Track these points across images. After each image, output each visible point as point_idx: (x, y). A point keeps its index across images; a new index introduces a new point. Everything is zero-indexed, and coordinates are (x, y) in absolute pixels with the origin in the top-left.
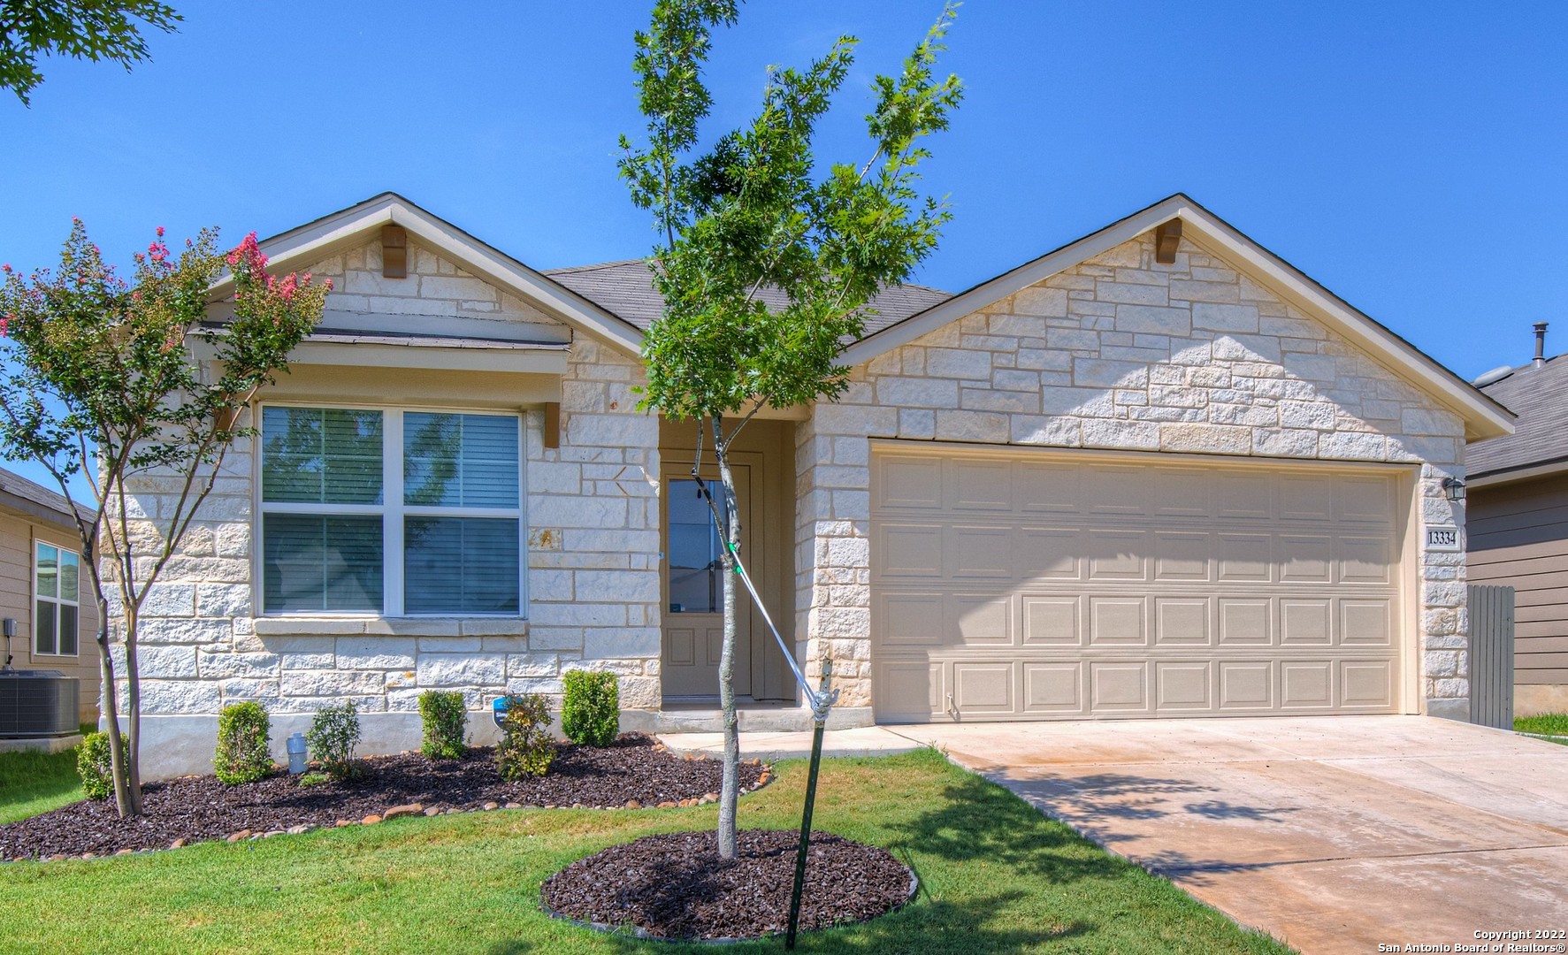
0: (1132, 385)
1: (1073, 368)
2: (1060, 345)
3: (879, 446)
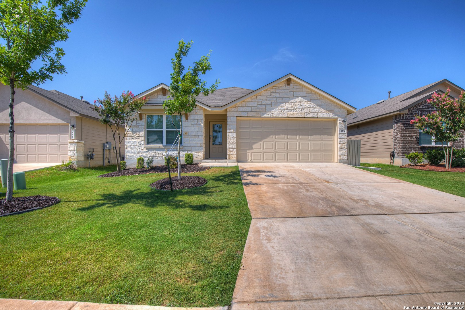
0: (282, 106)
1: (271, 104)
2: (269, 100)
3: (238, 118)
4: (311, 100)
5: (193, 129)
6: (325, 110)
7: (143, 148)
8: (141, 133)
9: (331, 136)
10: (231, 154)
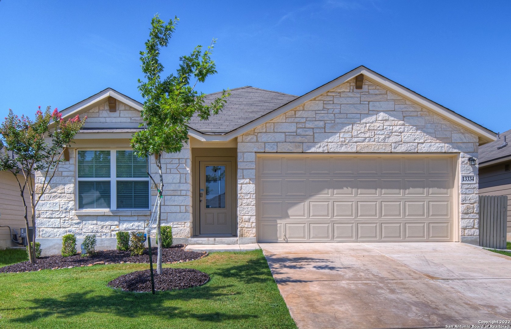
0: (346, 131)
1: (325, 127)
2: (320, 119)
3: (258, 155)
4: (404, 117)
5: (169, 178)
6: (432, 137)
7: (71, 217)
8: (67, 187)
9: (446, 190)
10: (246, 226)
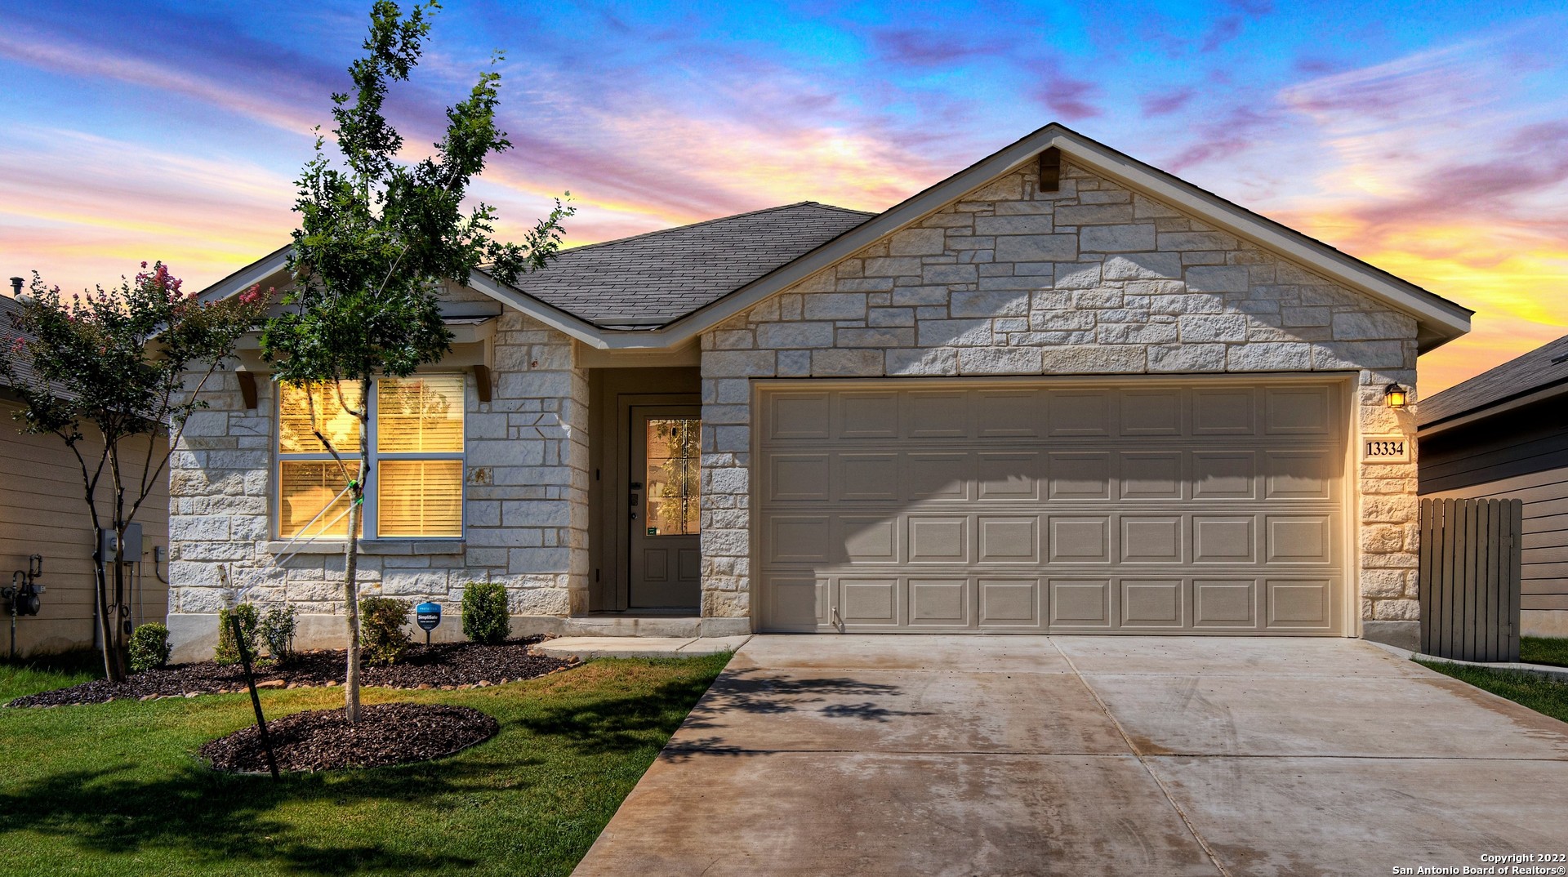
0: (1012, 313)
1: (949, 302)
3: (760, 385)
4: (1185, 268)
5: (515, 452)
6: (1269, 323)
8: (249, 477)
9: (1319, 482)
